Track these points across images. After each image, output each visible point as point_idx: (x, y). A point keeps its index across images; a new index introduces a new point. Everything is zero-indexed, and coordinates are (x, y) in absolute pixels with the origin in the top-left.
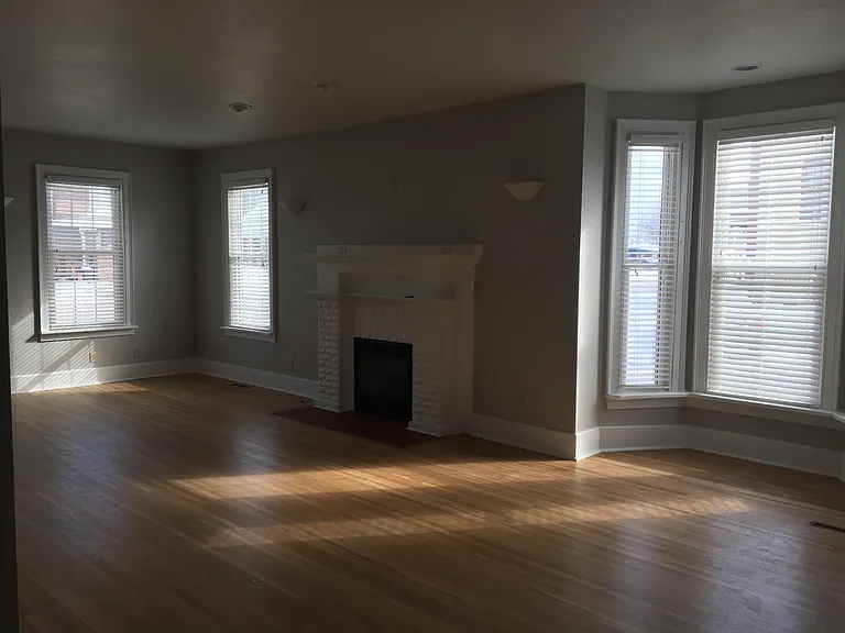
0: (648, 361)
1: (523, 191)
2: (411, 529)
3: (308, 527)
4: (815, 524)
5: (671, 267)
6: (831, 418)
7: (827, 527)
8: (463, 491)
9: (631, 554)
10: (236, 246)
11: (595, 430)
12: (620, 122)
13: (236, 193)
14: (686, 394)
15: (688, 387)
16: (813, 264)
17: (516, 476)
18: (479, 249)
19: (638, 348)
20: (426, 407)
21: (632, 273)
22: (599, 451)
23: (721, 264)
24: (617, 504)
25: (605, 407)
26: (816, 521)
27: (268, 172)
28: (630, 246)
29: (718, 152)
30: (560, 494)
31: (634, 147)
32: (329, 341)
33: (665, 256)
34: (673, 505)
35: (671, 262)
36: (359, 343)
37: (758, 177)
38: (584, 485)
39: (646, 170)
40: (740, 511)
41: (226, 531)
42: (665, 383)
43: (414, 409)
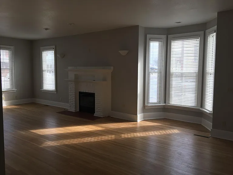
0: (155, 96)
1: (123, 53)
2: (96, 140)
3: (68, 141)
4: (195, 135)
5: (160, 72)
6: (199, 109)
7: (197, 135)
8: (109, 130)
9: (151, 143)
10: (45, 67)
11: (142, 114)
12: (148, 35)
13: (45, 52)
14: (164, 104)
15: (165, 103)
16: (195, 71)
17: (122, 126)
18: (112, 68)
19: (153, 93)
20: (98, 110)
21: (151, 74)
22: (143, 119)
23: (172, 71)
24: (147, 132)
25: (145, 108)
26: (196, 134)
27: (54, 47)
28: (151, 67)
29: (172, 43)
30: (134, 130)
31: (151, 42)
32: (72, 93)
33: (159, 69)
34: (161, 131)
35: (161, 71)
36: (80, 93)
37: (183, 50)
38: (140, 128)
39: (154, 48)
40: (177, 132)
41: (46, 142)
42: (160, 102)
43: (96, 110)
